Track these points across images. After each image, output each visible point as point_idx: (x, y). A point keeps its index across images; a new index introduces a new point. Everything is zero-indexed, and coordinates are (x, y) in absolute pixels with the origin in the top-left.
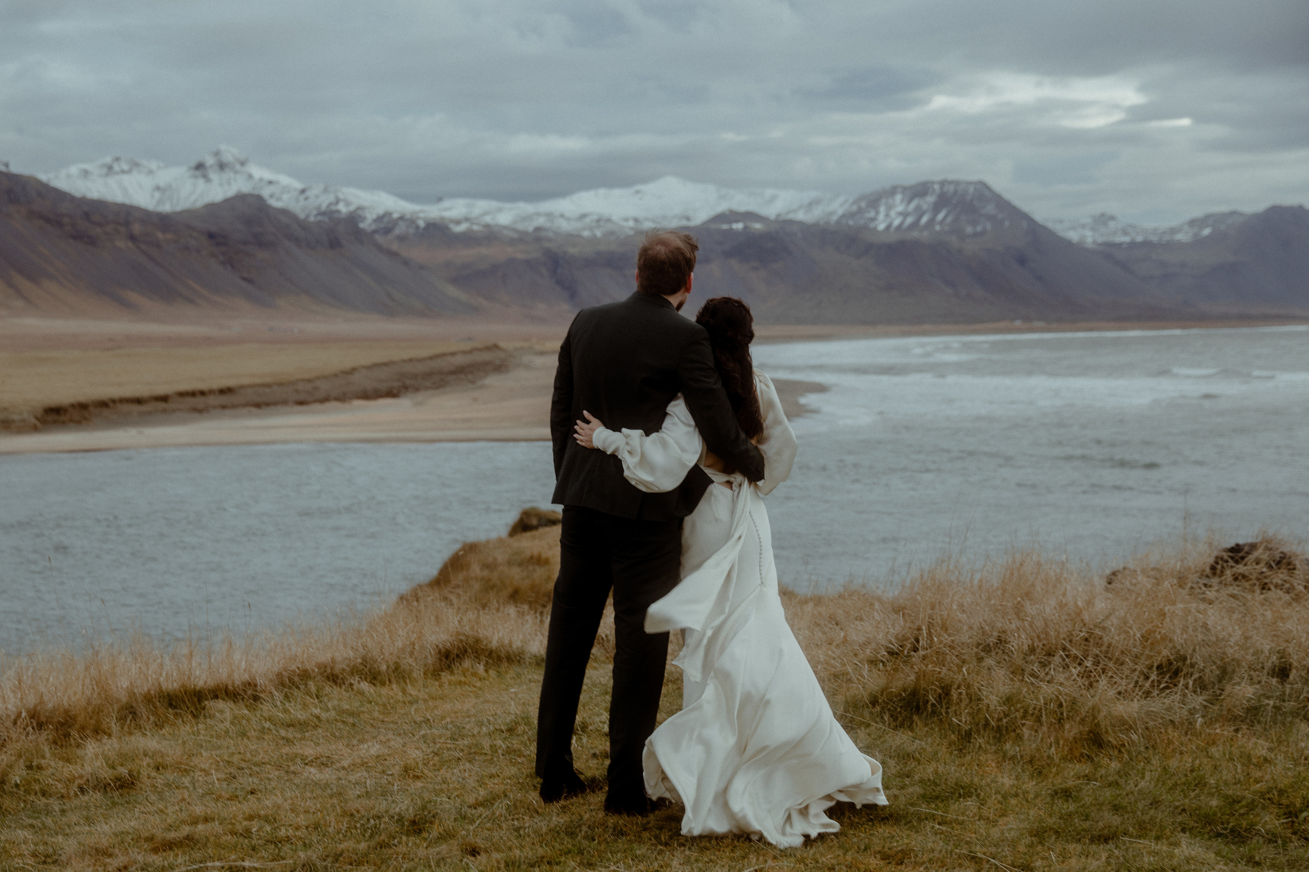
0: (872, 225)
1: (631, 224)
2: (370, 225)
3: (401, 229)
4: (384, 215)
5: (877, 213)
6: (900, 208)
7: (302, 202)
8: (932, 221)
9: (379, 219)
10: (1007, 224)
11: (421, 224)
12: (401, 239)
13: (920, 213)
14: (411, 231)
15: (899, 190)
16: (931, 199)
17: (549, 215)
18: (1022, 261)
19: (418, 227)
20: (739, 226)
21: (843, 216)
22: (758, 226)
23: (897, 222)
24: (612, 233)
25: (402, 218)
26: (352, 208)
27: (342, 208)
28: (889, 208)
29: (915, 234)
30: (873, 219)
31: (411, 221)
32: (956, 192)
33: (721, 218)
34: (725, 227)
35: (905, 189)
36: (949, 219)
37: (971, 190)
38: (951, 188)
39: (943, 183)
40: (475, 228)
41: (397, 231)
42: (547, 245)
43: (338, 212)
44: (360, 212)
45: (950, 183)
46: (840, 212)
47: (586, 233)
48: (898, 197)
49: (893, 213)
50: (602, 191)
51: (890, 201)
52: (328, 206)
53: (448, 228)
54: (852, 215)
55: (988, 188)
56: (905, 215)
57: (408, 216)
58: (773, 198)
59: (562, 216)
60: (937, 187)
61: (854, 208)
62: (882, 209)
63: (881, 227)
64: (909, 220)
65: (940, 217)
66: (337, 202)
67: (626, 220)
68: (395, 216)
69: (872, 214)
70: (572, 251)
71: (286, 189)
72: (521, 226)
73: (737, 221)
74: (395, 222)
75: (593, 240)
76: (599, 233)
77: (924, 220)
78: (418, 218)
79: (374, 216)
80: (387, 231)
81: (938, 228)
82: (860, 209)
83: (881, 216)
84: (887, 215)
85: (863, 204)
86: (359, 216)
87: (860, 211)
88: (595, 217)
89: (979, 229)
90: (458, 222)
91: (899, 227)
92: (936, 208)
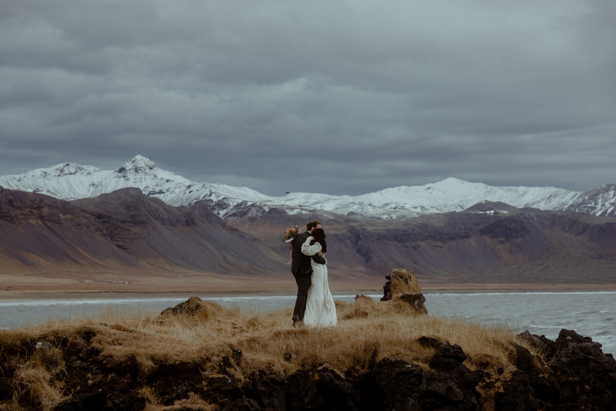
0: (592, 212)
1: (419, 210)
2: (232, 209)
3: (253, 213)
4: (241, 204)
5: (596, 204)
6: (613, 200)
7: (187, 194)
9: (238, 206)
11: (267, 209)
12: (252, 220)
14: (260, 214)
15: (612, 187)
17: (361, 205)
19: (264, 212)
20: (491, 212)
21: (571, 206)
22: (505, 212)
23: (610, 211)
24: (403, 217)
25: (253, 205)
26: (220, 199)
27: (214, 198)
28: (605, 200)
30: (593, 208)
31: (260, 208)
33: (479, 206)
34: (482, 213)
40: (304, 212)
41: (249, 215)
42: (352, 224)
43: (212, 201)
44: (225, 201)
46: (570, 203)
47: (385, 217)
48: (612, 193)
49: (607, 204)
51: (606, 195)
52: (204, 197)
53: (285, 212)
54: (578, 205)
56: (614, 205)
57: (258, 204)
59: (370, 205)
61: (580, 200)
62: (600, 201)
63: (599, 213)
66: (210, 195)
67: (415, 207)
68: (249, 204)
69: (592, 205)
70: (369, 228)
71: (178, 185)
72: (339, 212)
73: (490, 209)
74: (249, 209)
75: (390, 221)
76: (394, 217)
78: (265, 206)
79: (235, 204)
80: (243, 214)
82: (584, 200)
83: (599, 206)
84: (603, 205)
85: (586, 198)
86: (225, 204)
87: (584, 202)
88: (394, 206)
90: (292, 209)
91: (611, 214)
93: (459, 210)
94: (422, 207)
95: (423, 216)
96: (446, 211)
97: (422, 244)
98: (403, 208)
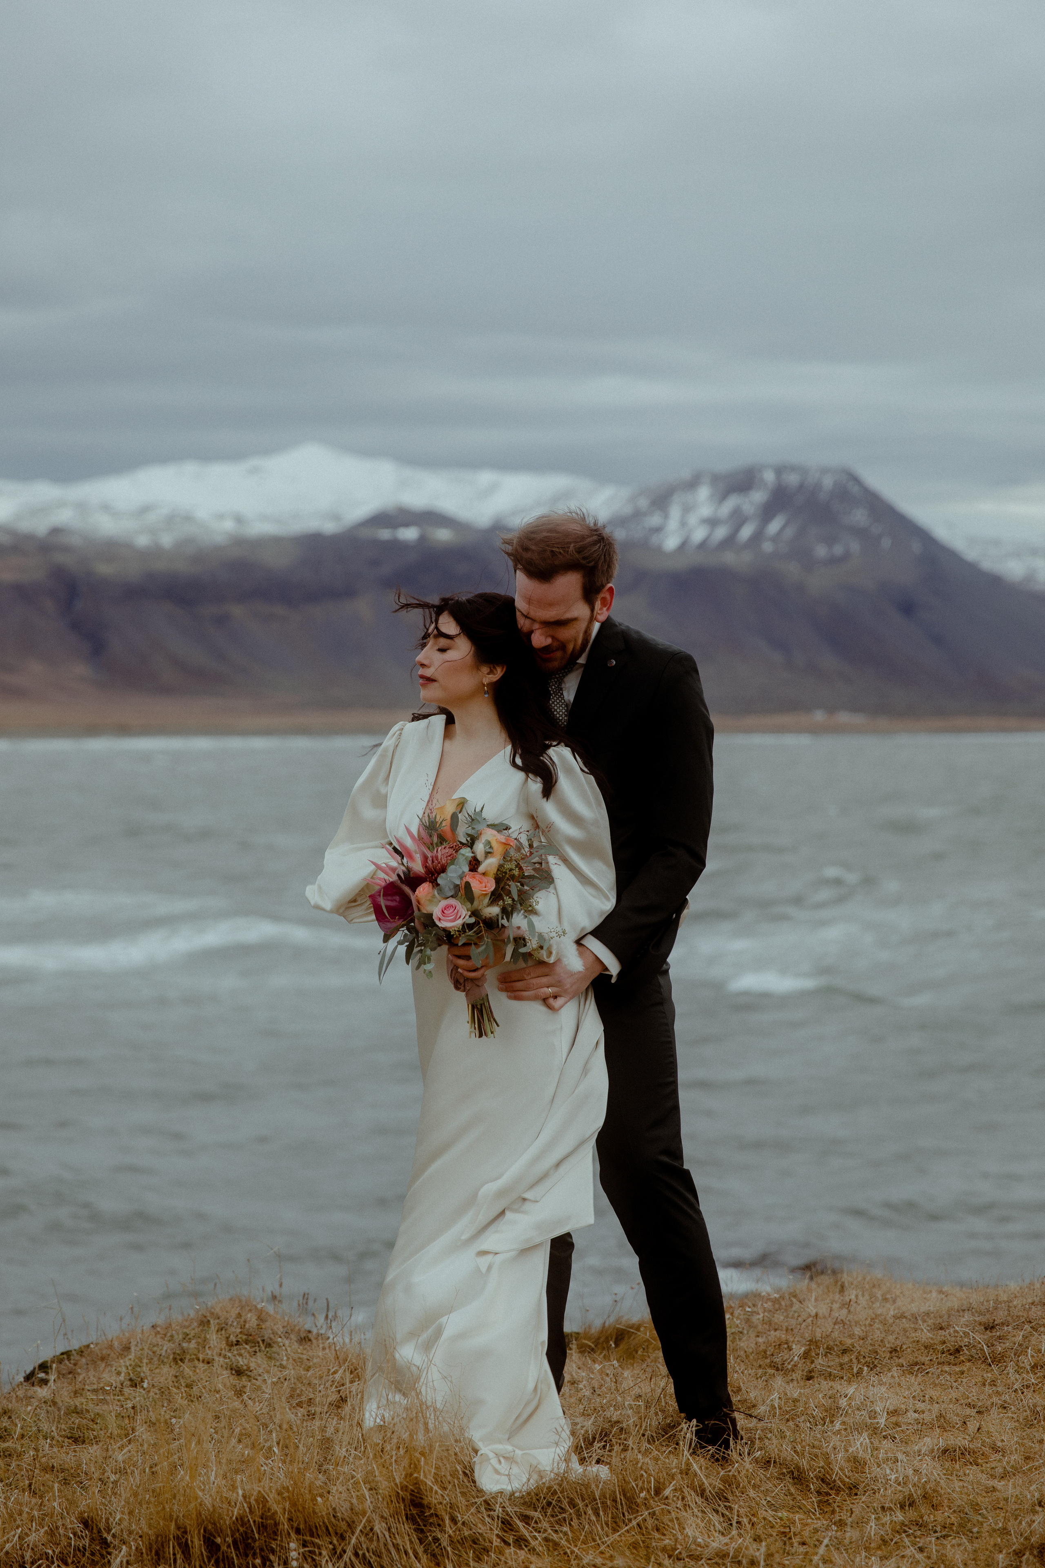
0: (654, 540)
1: (229, 525)
5: (666, 517)
6: (706, 510)
8: (758, 537)
10: (886, 543)
13: (738, 519)
15: (706, 479)
16: (758, 497)
17: (82, 507)
18: (908, 608)
20: (409, 534)
22: (443, 535)
23: (699, 535)
28: (687, 509)
29: (729, 558)
30: (658, 530)
32: (801, 486)
33: (382, 519)
34: (385, 534)
35: (716, 479)
36: (789, 533)
37: (828, 482)
38: (792, 479)
39: (779, 471)
45: (793, 468)
47: (142, 541)
48: (704, 493)
49: (693, 520)
50: (190, 468)
51: (690, 498)
54: (624, 520)
55: (855, 479)
56: (712, 522)
58: (493, 488)
59: (106, 508)
60: (769, 477)
61: (628, 510)
62: (675, 512)
63: (671, 543)
64: (721, 533)
65: (774, 527)
67: (221, 517)
69: (655, 520)
72: (26, 526)
73: (406, 525)
75: (155, 552)
76: (167, 540)
77: (746, 532)
81: (767, 547)
82: (638, 510)
83: (673, 524)
84: (683, 524)
85: (643, 503)
87: (637, 515)
88: (164, 512)
89: (838, 550)
91: (703, 545)
92: (768, 512)
93: (329, 527)
94: (239, 519)
95: (239, 542)
96: (297, 527)
97: (237, 611)
98: (188, 518)
